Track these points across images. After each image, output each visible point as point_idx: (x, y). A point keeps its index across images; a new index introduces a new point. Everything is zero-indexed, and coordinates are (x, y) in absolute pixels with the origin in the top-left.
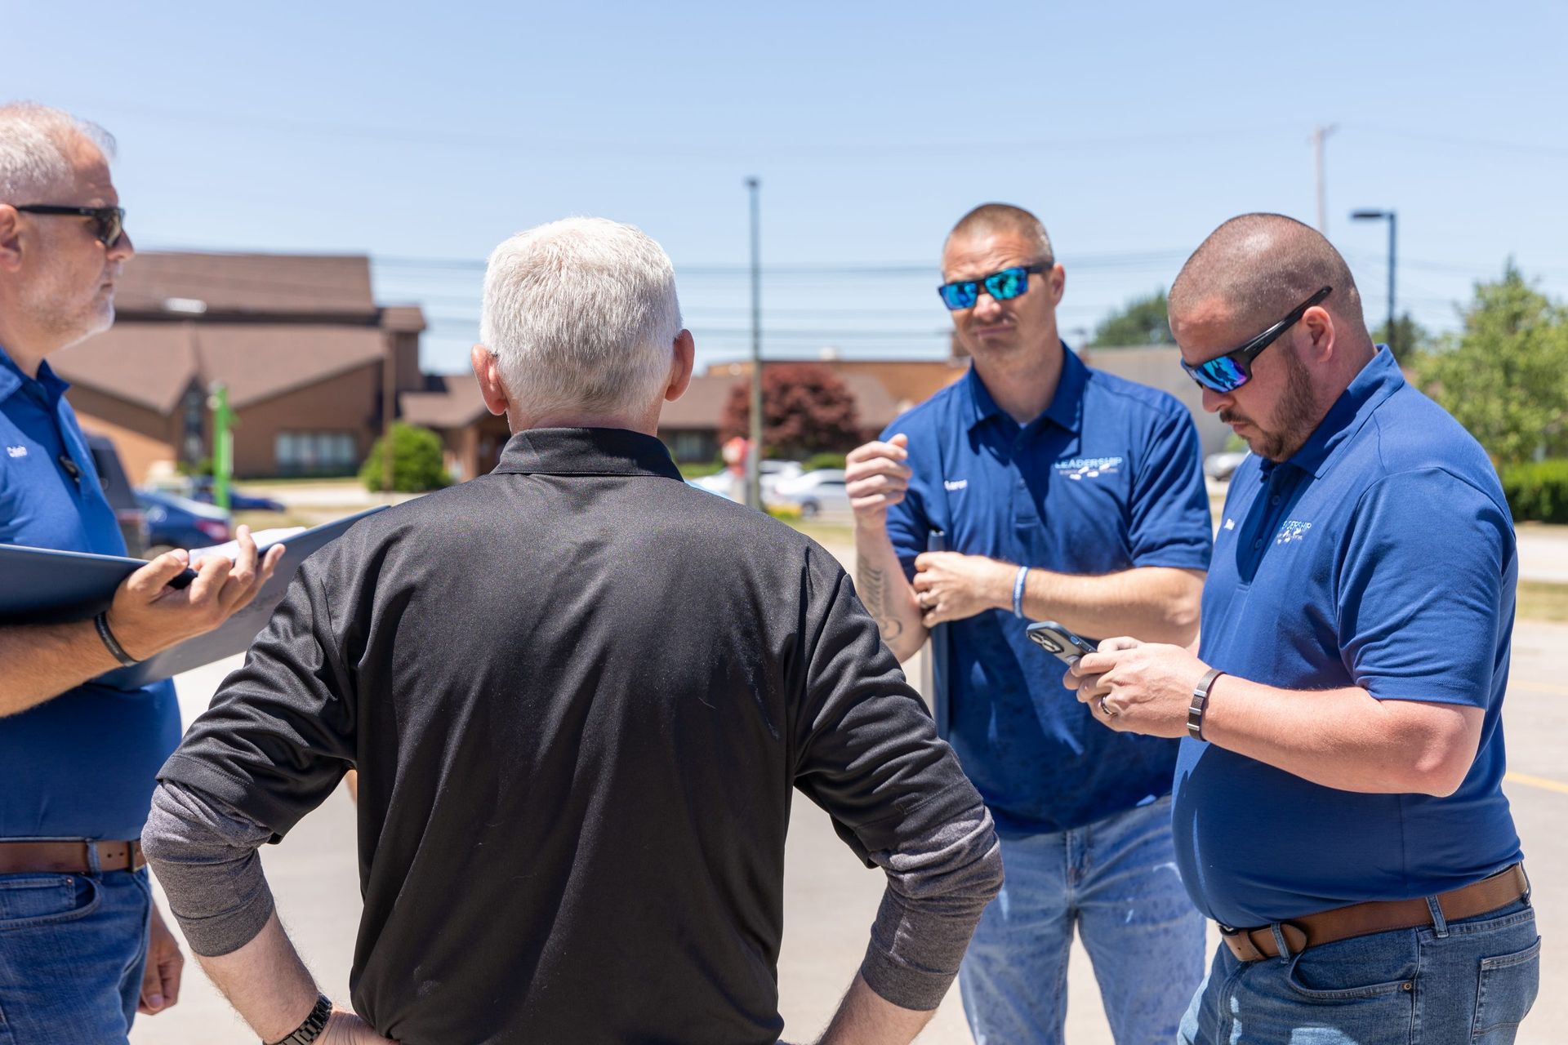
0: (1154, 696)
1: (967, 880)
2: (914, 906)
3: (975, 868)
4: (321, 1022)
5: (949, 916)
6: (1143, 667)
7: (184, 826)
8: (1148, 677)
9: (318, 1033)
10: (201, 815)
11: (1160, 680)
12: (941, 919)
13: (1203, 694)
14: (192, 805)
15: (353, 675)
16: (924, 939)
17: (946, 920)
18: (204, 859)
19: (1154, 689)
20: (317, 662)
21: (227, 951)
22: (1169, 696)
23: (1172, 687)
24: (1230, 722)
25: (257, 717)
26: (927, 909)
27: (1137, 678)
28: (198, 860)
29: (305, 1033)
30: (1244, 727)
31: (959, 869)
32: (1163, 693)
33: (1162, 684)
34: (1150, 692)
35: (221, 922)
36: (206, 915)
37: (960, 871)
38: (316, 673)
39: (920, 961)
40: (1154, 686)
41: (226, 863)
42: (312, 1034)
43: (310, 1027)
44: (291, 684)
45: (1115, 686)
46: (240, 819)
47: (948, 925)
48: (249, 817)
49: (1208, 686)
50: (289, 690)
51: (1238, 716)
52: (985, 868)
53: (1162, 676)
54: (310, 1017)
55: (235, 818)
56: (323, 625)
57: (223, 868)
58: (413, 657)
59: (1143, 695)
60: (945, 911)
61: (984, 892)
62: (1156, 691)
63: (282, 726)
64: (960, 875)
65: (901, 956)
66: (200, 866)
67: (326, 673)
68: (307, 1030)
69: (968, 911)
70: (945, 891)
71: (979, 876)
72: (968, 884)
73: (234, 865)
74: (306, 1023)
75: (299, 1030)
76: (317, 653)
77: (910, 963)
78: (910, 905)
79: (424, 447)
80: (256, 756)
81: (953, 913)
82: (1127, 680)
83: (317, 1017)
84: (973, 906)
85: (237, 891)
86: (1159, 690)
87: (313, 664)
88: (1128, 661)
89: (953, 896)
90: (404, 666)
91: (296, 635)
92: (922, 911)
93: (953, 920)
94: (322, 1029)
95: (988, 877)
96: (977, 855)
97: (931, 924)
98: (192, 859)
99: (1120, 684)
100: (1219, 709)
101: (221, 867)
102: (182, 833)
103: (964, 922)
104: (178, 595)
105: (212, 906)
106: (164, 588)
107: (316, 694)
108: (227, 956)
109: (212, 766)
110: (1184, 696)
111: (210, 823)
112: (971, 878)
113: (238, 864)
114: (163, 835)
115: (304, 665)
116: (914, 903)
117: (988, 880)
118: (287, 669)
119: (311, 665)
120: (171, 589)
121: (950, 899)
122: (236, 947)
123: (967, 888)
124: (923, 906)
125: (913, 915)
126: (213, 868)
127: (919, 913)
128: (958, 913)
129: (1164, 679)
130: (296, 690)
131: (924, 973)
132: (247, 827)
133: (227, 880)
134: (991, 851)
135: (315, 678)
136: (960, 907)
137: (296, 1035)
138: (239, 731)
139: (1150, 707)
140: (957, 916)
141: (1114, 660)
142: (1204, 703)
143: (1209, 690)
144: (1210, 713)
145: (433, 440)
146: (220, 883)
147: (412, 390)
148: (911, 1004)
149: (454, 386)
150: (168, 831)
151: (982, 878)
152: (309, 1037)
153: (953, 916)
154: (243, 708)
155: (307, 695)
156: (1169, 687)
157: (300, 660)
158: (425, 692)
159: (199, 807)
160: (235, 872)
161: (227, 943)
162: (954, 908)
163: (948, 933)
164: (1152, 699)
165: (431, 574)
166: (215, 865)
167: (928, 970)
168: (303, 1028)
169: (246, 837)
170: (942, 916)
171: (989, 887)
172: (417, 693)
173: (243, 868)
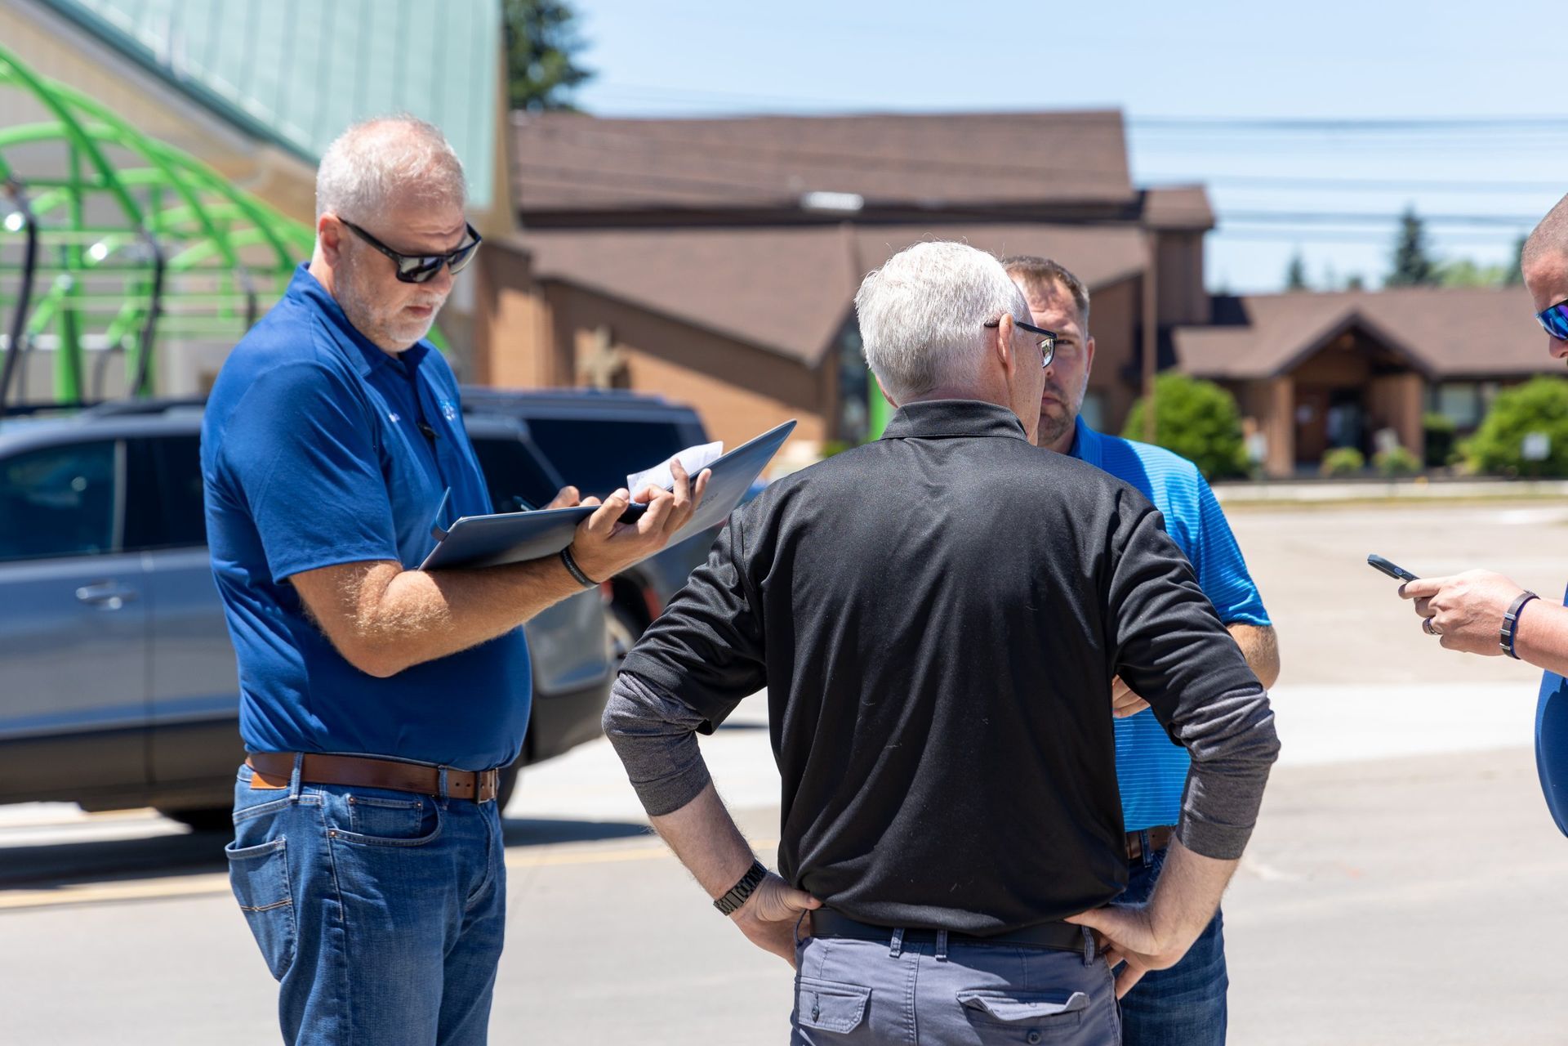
0: (1471, 619)
1: (1242, 745)
2: (1203, 768)
3: (1248, 735)
4: (754, 882)
5: (1231, 776)
6: (1463, 593)
7: (631, 704)
8: (1467, 602)
9: (752, 891)
10: (642, 695)
11: (1477, 605)
12: (1224, 778)
13: (1513, 617)
14: (637, 687)
15: (760, 590)
16: (1214, 796)
17: (1230, 779)
18: (645, 732)
19: (1472, 613)
20: (733, 582)
21: (669, 811)
22: (1485, 620)
23: (1488, 611)
24: (1537, 642)
25: (686, 622)
26: (1214, 771)
27: (1458, 603)
28: (642, 732)
29: (740, 890)
30: (1547, 646)
31: (1234, 735)
32: (1479, 617)
33: (1480, 608)
34: (1468, 615)
35: (663, 784)
36: (650, 778)
37: (1235, 738)
38: (732, 590)
39: (1213, 815)
40: (1472, 610)
41: (662, 735)
42: (746, 891)
43: (745, 885)
44: (713, 597)
45: (1439, 610)
46: (671, 700)
47: (1232, 784)
48: (679, 699)
49: (1517, 609)
50: (711, 602)
51: (1543, 637)
52: (1256, 735)
53: (1480, 600)
54: (745, 877)
55: (668, 699)
56: (738, 552)
57: (661, 740)
58: (806, 578)
59: (1463, 618)
60: (1228, 771)
61: (1259, 756)
62: (1474, 614)
63: (704, 629)
64: (1234, 741)
65: (1199, 811)
66: (642, 737)
67: (739, 590)
68: (743, 888)
69: (1247, 772)
70: (1225, 754)
71: (1252, 742)
72: (1243, 749)
73: (669, 738)
74: (741, 881)
75: (736, 887)
76: (734, 573)
77: (1205, 815)
78: (1200, 767)
79: (1208, 412)
80: (687, 652)
81: (1234, 773)
82: (1449, 604)
83: (751, 877)
84: (1252, 768)
85: (673, 760)
86: (1476, 614)
87: (730, 583)
88: (1450, 587)
89: (1232, 758)
90: (801, 585)
91: (721, 563)
92: (1209, 772)
93: (1235, 779)
94: (755, 888)
95: (1260, 742)
96: (1249, 724)
97: (1217, 782)
98: (636, 732)
99: (1444, 609)
100: (1527, 631)
101: (659, 739)
102: (628, 710)
103: (1246, 781)
104: (627, 530)
105: (654, 771)
106: (615, 526)
107: (732, 606)
108: (670, 815)
109: (652, 658)
110: (1499, 619)
111: (649, 701)
112: (1245, 743)
113: (673, 738)
114: (615, 713)
115: (723, 584)
116: (1203, 765)
117: (1260, 745)
118: (711, 587)
119: (728, 584)
120: (622, 525)
121: (1230, 761)
122: (676, 808)
123: (1243, 752)
124: (1209, 768)
125: (1204, 776)
126: (653, 739)
127: (1207, 774)
128: (1238, 773)
129: (1481, 604)
130: (718, 603)
131: (1217, 825)
132: (677, 706)
133: (664, 750)
134: (1263, 722)
135: (731, 594)
136: (1240, 769)
137: (734, 891)
138: (673, 633)
139: (1469, 629)
140: (1239, 776)
141: (1438, 586)
142: (1513, 625)
143: (1518, 613)
144: (1520, 635)
145: (1223, 400)
146: (659, 752)
147: (1190, 323)
148: (1211, 853)
149: (1256, 311)
150: (619, 709)
151: (1255, 743)
152: (744, 894)
153: (1235, 776)
154: (677, 616)
155: (726, 608)
156: (1485, 611)
157: (721, 581)
158: (816, 605)
159: (641, 689)
160: (672, 744)
161: (669, 804)
162: (1235, 769)
163: (1233, 790)
164: (1470, 623)
165: (820, 515)
166: (655, 736)
167: (1220, 822)
168: (739, 886)
169: (676, 715)
170: (1225, 775)
171: (1262, 752)
172: (809, 607)
173: (679, 742)
